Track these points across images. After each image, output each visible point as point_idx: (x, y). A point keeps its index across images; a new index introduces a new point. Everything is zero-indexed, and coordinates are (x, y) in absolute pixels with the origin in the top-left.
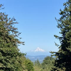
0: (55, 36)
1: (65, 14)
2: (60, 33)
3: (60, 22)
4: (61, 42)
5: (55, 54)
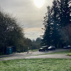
2: (44, 27)
3: (44, 22)
4: (45, 31)
5: (42, 36)
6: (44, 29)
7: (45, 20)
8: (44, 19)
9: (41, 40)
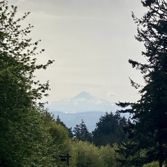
0: (130, 61)
1: (157, 6)
2: (143, 53)
3: (144, 26)
4: (146, 76)
5: (129, 107)
6: (144, 67)
7: (149, 15)
8: (147, 9)
9: (125, 129)
